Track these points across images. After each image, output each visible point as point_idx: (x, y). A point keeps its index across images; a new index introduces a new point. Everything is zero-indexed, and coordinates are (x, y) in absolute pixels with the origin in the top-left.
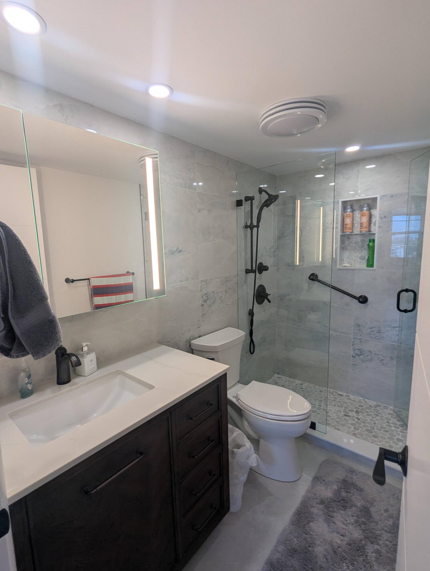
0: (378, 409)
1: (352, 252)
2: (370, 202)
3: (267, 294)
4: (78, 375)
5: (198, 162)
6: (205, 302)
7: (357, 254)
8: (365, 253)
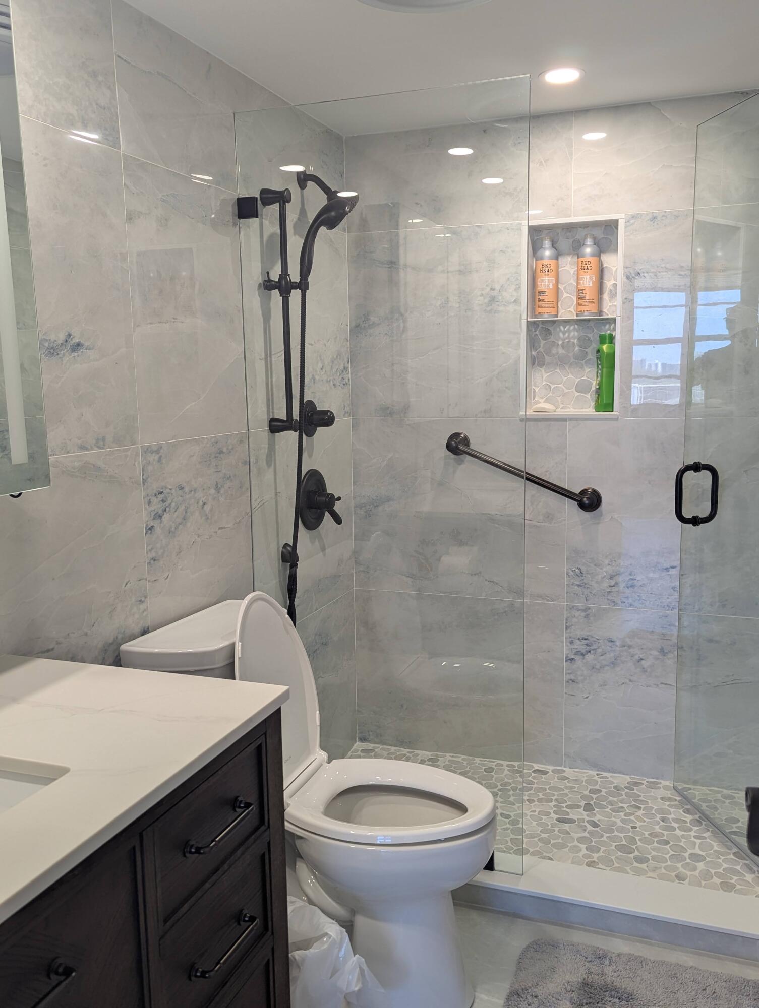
0: (635, 791)
1: (558, 371)
2: (599, 233)
3: (331, 496)
5: (120, 55)
6: (159, 521)
7: (570, 376)
8: (590, 376)
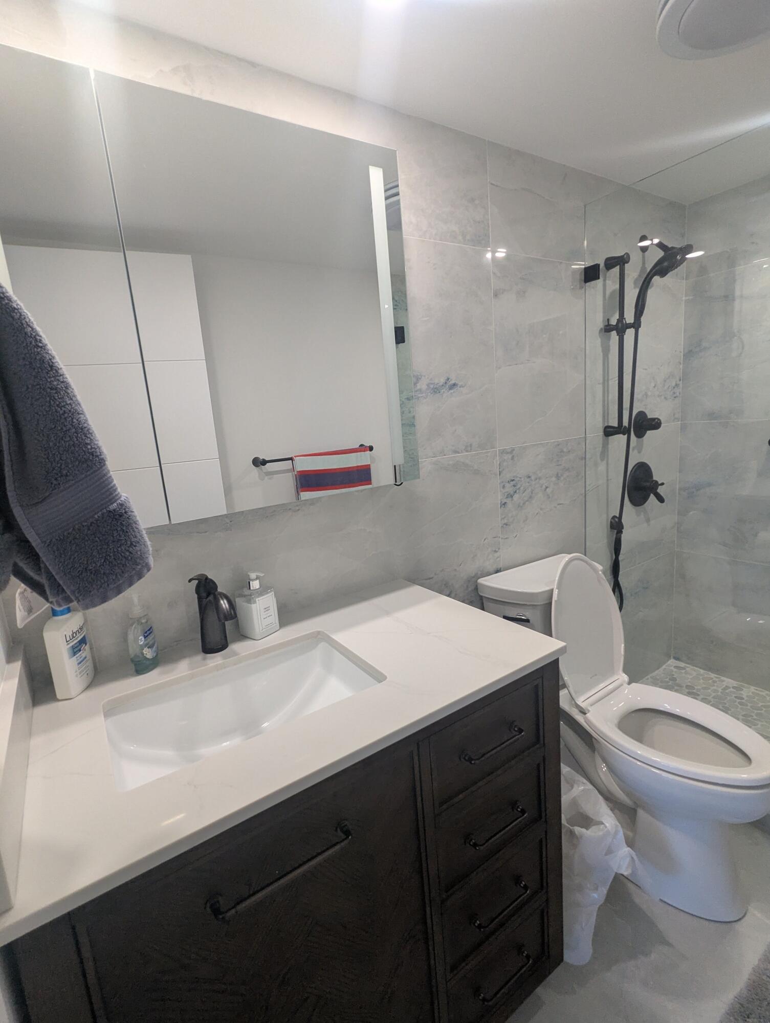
3: (656, 482)
4: (243, 636)
5: (493, 183)
6: (511, 499)
